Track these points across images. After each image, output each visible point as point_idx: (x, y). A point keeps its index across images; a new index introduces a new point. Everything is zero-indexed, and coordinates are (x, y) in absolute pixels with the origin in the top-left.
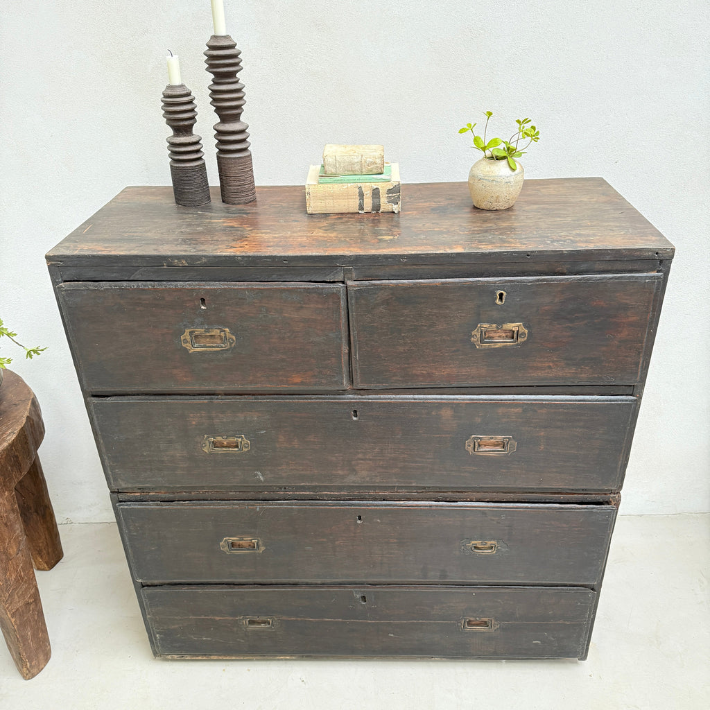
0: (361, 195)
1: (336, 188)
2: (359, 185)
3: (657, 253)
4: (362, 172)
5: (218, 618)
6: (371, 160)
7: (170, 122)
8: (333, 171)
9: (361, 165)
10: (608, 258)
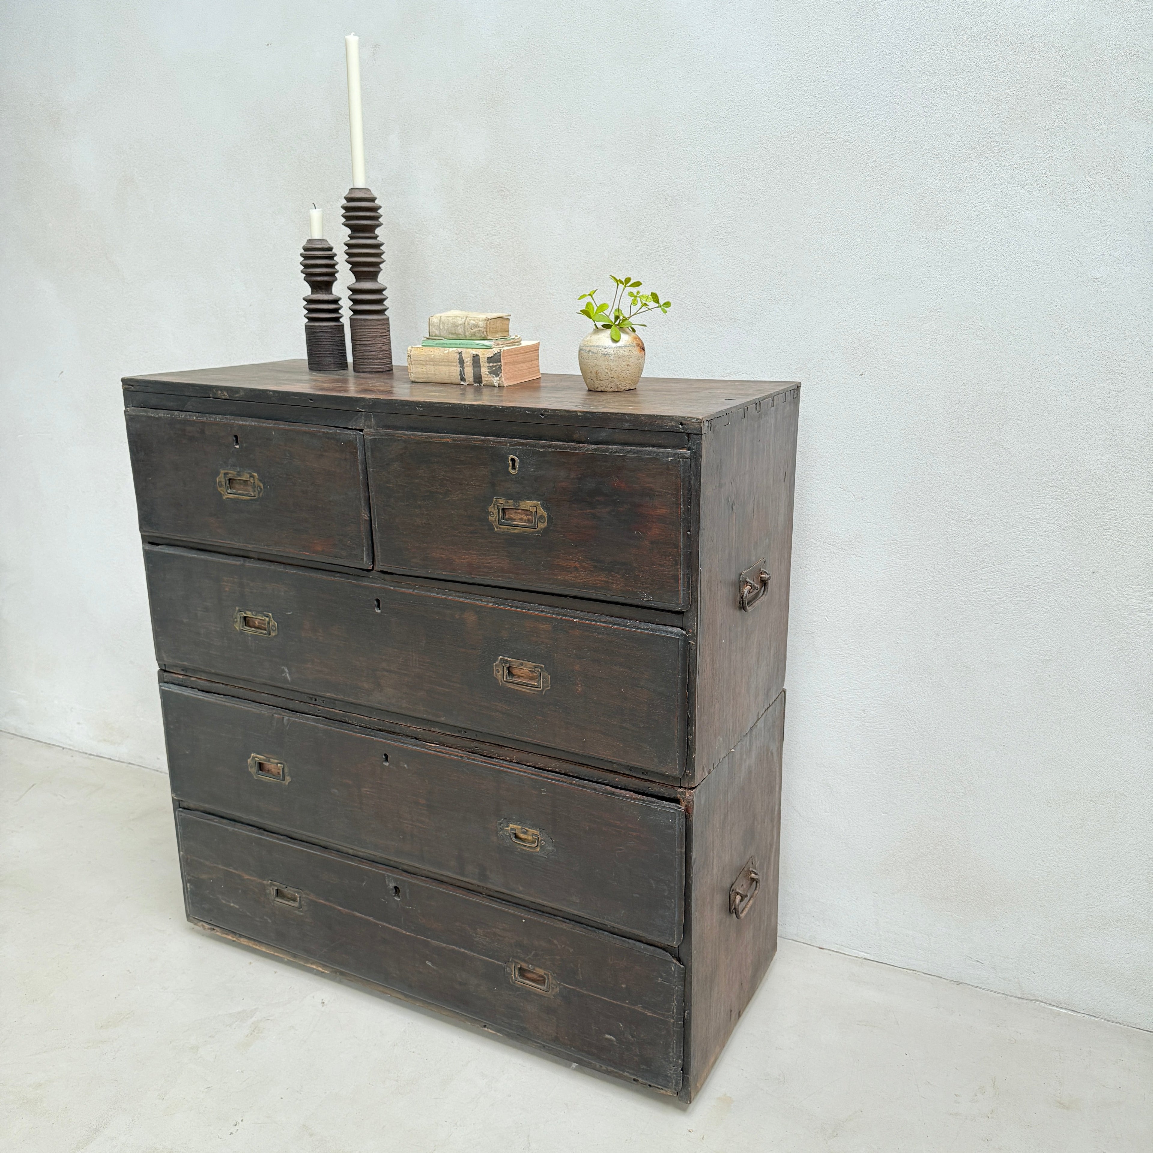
0: (461, 362)
1: (437, 352)
2: (460, 350)
3: (682, 424)
4: (465, 336)
5: (246, 877)
6: (474, 322)
7: (309, 277)
8: (437, 333)
9: (464, 327)
10: (626, 425)
